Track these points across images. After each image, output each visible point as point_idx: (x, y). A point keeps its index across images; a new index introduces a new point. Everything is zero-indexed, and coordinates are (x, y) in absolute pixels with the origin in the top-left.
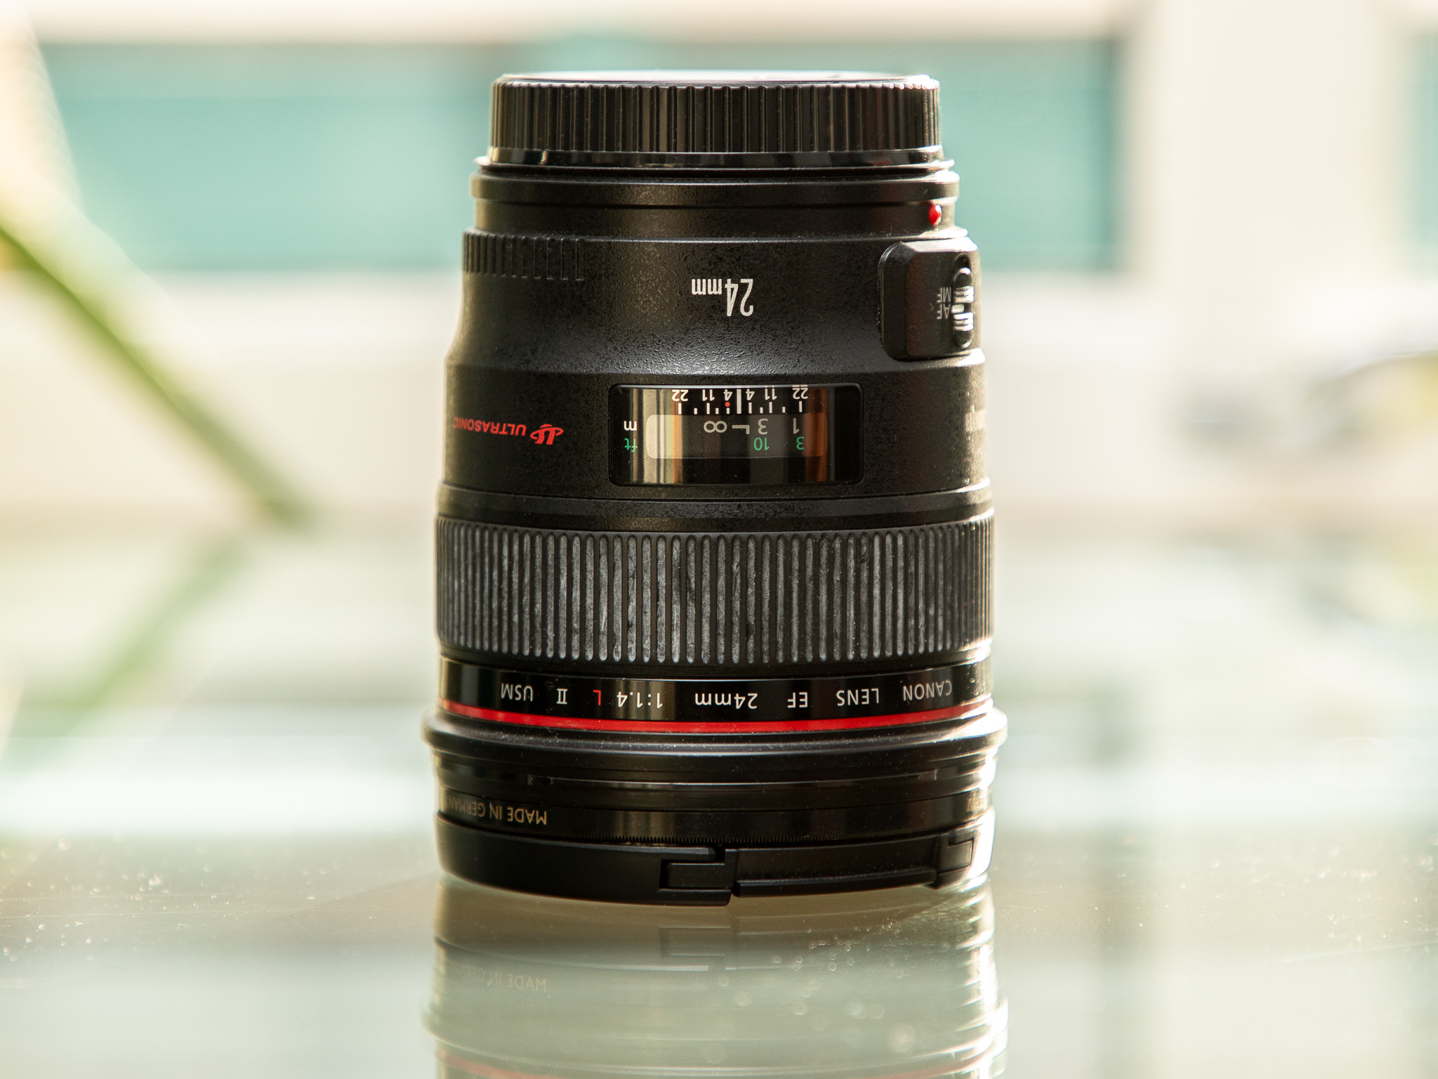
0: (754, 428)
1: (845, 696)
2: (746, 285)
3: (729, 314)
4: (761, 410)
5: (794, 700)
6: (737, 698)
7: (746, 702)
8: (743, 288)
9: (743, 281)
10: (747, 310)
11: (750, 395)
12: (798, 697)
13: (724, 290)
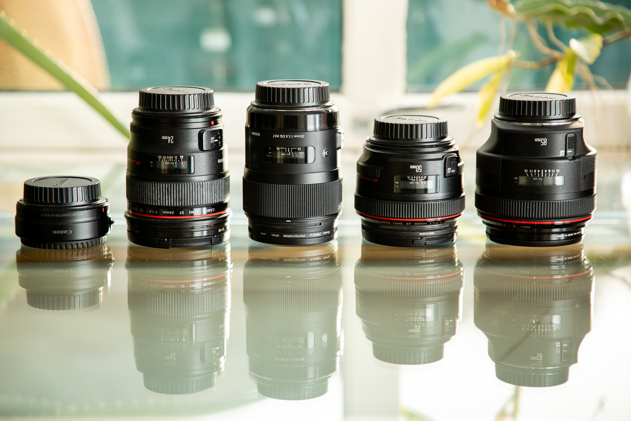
0: (175, 163)
1: (191, 212)
2: (172, 137)
3: (169, 143)
4: (174, 160)
5: (181, 213)
6: (170, 212)
7: (172, 213)
8: (171, 138)
9: (171, 137)
10: (172, 142)
11: (172, 158)
12: (182, 212)
13: (168, 138)
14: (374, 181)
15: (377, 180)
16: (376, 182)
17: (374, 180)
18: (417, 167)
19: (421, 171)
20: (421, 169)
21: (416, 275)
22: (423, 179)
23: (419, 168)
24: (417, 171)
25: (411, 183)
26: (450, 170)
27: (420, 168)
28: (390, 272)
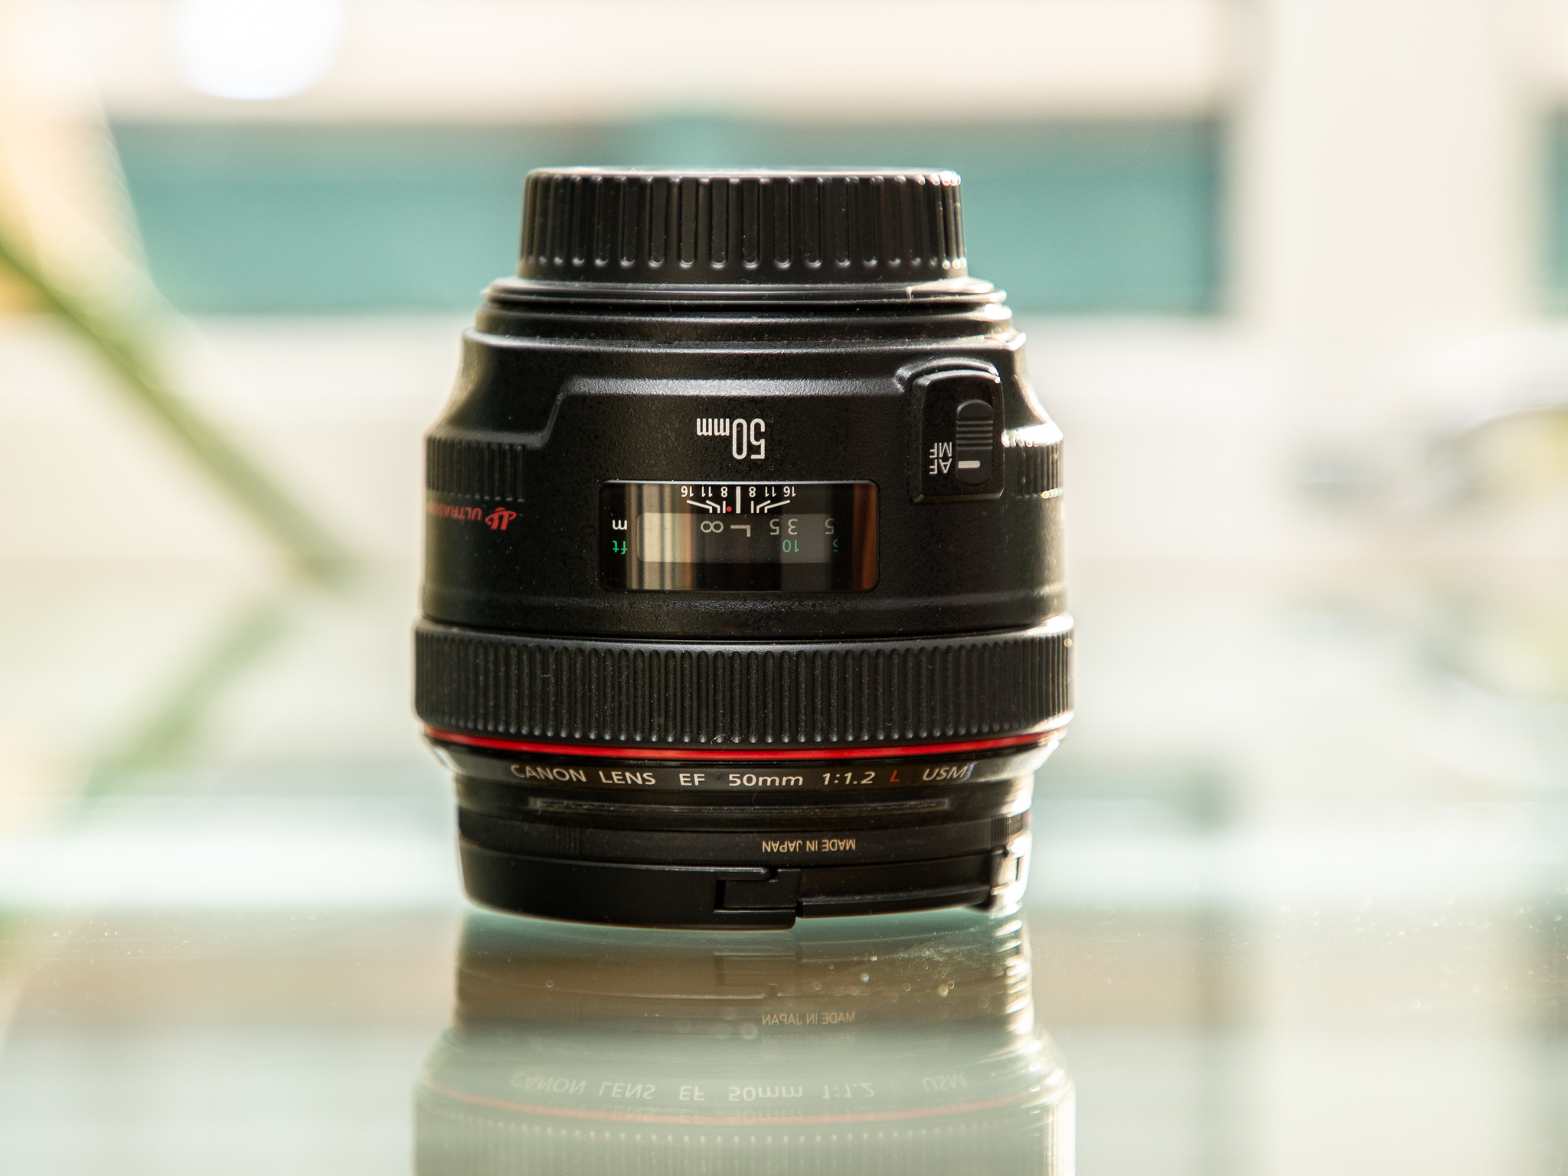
14: (495, 526)
15: (506, 514)
16: (504, 527)
17: (496, 516)
18: (740, 426)
19: (762, 456)
20: (762, 442)
21: (741, 1096)
22: (774, 500)
23: (749, 436)
24: (740, 451)
25: (707, 527)
26: (945, 458)
27: (759, 435)
28: (583, 1083)
